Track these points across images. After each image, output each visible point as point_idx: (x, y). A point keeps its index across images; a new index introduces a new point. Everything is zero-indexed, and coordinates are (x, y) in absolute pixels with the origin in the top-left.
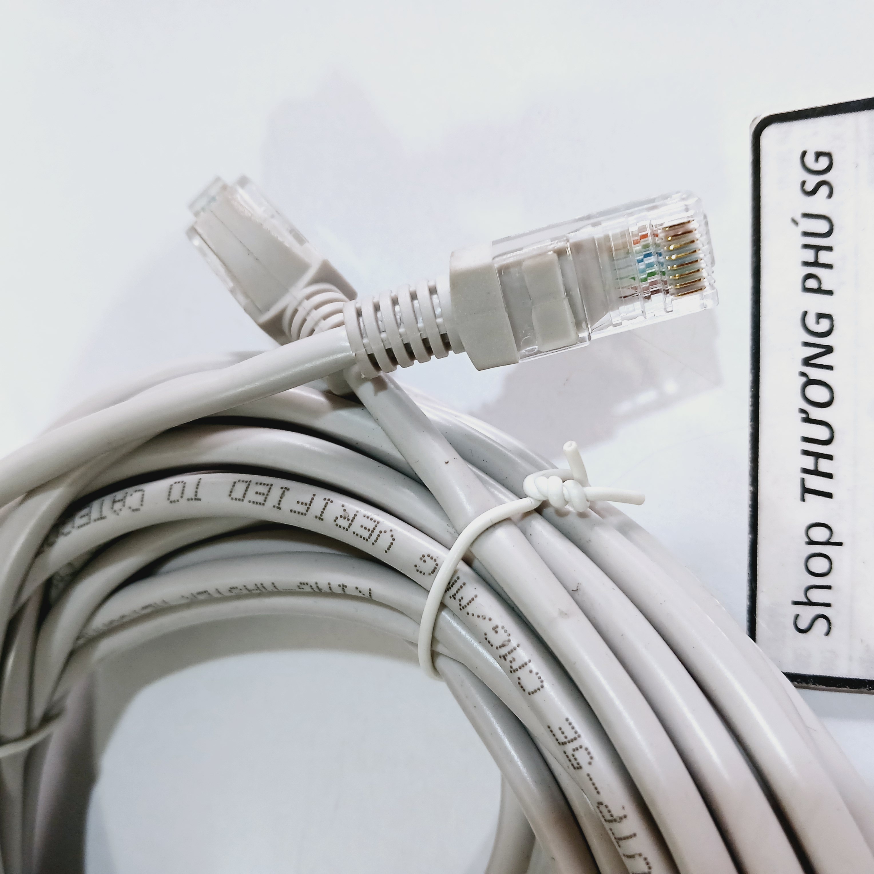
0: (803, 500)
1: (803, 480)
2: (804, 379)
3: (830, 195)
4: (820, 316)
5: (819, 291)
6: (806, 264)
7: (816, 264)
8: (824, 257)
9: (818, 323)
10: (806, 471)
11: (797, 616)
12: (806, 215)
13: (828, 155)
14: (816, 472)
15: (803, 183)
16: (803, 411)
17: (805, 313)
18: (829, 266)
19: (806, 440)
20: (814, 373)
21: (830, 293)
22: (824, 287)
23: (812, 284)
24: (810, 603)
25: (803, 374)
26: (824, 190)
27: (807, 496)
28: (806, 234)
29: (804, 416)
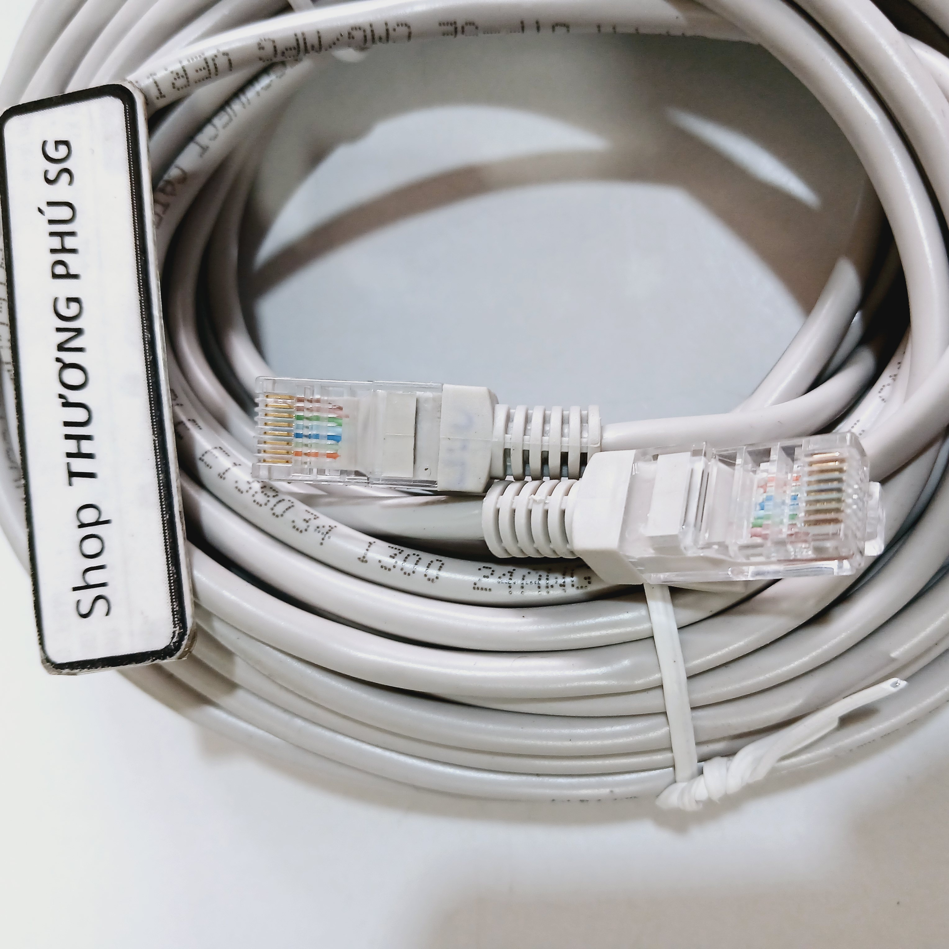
0: (70, 484)
1: (68, 464)
2: (60, 365)
3: (71, 182)
4: (70, 300)
5: (68, 276)
6: (53, 251)
7: (64, 250)
8: (69, 243)
9: (68, 307)
10: (69, 455)
11: (78, 602)
12: (50, 204)
13: (66, 143)
14: (79, 455)
15: (46, 172)
16: (61, 396)
17: (56, 300)
18: (73, 251)
19: (67, 424)
20: (69, 357)
21: (76, 277)
22: (72, 272)
23: (60, 270)
24: (88, 587)
25: (58, 360)
26: (65, 177)
27: (75, 480)
28: (51, 222)
29: (64, 401)
